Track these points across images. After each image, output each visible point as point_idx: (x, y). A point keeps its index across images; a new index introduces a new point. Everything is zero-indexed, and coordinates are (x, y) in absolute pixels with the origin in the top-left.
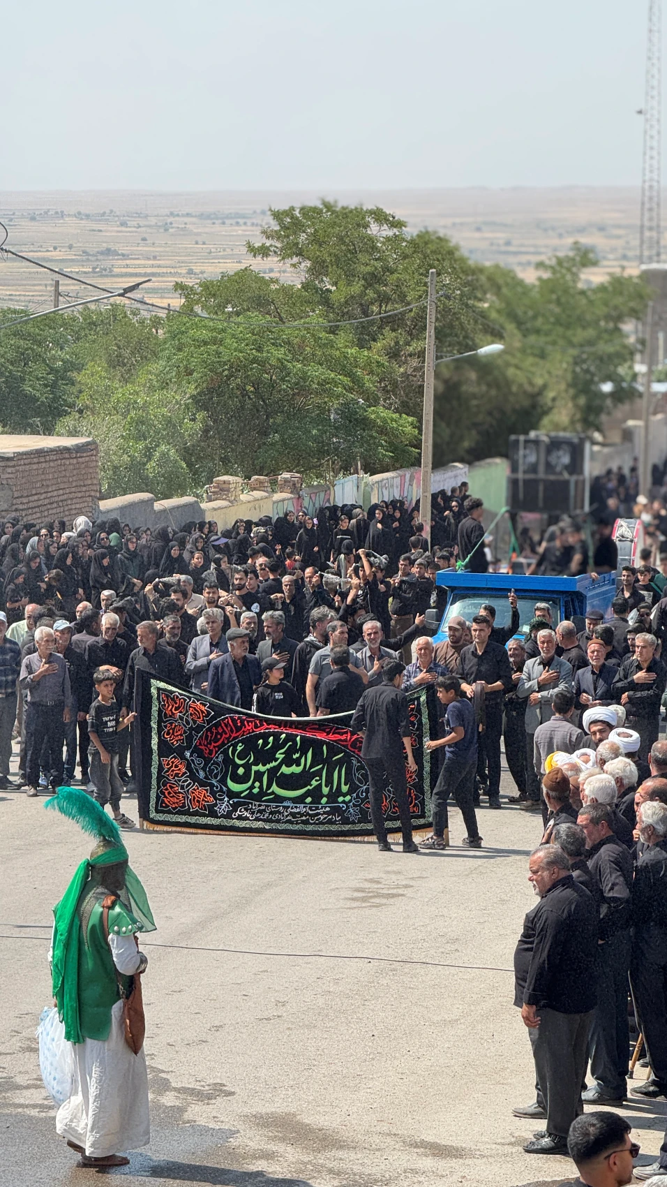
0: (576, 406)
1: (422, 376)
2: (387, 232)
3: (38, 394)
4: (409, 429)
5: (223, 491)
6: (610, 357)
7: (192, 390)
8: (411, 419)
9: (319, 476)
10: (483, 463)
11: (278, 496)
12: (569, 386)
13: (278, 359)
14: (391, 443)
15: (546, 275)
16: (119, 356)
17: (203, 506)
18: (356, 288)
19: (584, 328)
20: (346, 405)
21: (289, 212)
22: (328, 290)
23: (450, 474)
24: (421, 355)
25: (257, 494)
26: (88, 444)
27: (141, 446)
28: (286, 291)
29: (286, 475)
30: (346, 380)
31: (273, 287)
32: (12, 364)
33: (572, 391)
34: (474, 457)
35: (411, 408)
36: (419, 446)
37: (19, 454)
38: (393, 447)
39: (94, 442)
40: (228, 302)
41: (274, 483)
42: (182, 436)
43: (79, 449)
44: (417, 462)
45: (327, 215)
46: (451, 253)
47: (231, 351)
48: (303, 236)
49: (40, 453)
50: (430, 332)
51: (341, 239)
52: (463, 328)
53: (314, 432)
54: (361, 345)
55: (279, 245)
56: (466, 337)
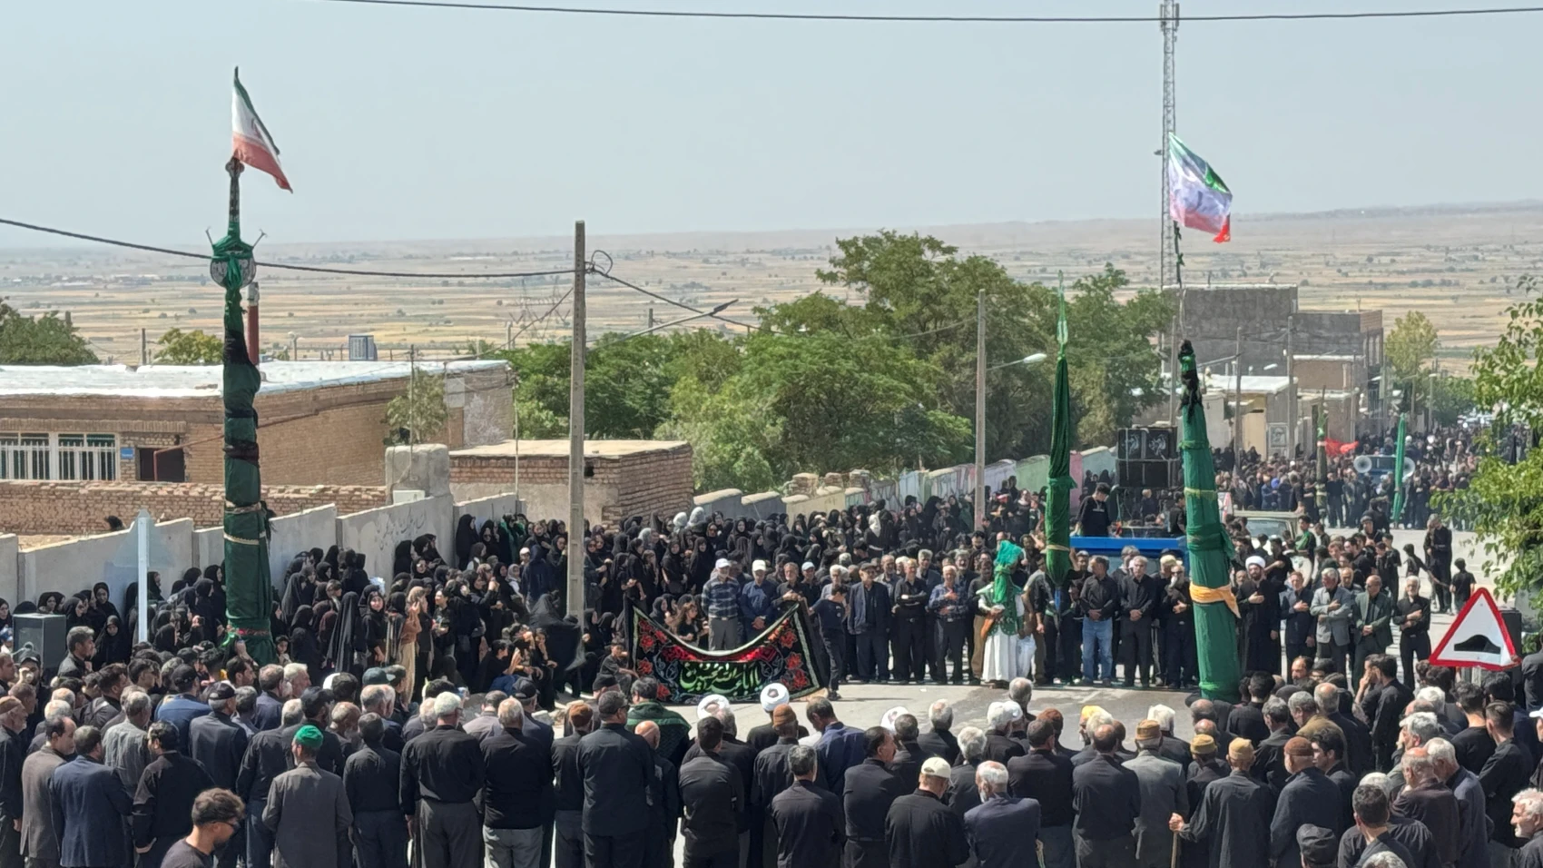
0: (1110, 408)
1: (974, 384)
2: (941, 258)
3: (637, 407)
4: (964, 429)
5: (802, 486)
6: (1140, 365)
7: (772, 398)
8: (965, 420)
9: (886, 472)
10: (1029, 459)
11: (849, 490)
12: (1103, 390)
13: (848, 371)
14: (948, 442)
15: (1082, 294)
16: (708, 371)
17: (785, 499)
18: (915, 306)
19: (1116, 340)
20: (907, 409)
21: (854, 242)
22: (889, 310)
23: (1000, 469)
24: (973, 364)
25: (832, 489)
26: (683, 446)
27: (729, 447)
28: (853, 311)
29: (857, 472)
30: (907, 387)
31: (842, 308)
32: (614, 380)
33: (1106, 395)
34: (1021, 454)
35: (966, 410)
36: (973, 444)
37: (624, 456)
38: (951, 446)
39: (688, 445)
40: (802, 322)
41: (846, 479)
42: (765, 439)
43: (676, 451)
44: (971, 459)
45: (887, 245)
46: (997, 274)
47: (806, 365)
48: (866, 264)
49: (643, 455)
50: (981, 345)
51: (900, 264)
52: (1009, 341)
53: (881, 433)
54: (920, 356)
55: (845, 271)
56: (1012, 349)
